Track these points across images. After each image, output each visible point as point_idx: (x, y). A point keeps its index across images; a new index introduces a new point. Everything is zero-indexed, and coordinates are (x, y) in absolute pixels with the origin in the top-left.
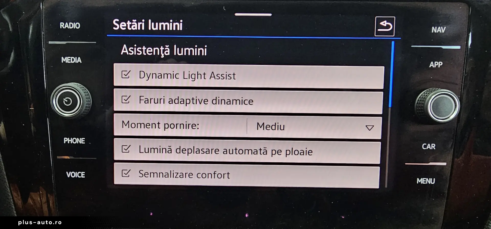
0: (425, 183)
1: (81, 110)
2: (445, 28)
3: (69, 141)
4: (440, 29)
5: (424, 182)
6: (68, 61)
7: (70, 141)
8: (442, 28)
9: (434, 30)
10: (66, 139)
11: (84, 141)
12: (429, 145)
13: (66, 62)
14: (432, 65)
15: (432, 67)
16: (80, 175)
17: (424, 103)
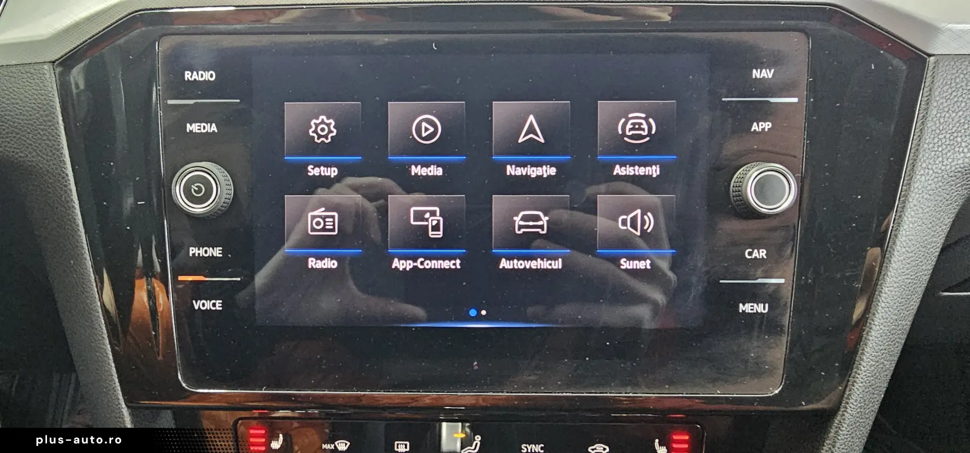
0: (752, 312)
1: (218, 203)
2: (773, 70)
3: (197, 252)
4: (765, 73)
5: (751, 310)
6: (196, 130)
7: (199, 252)
8: (768, 70)
9: (756, 74)
10: (193, 250)
11: (221, 252)
12: (756, 251)
13: (194, 131)
14: (754, 127)
15: (755, 130)
16: (214, 305)
17: (742, 185)
